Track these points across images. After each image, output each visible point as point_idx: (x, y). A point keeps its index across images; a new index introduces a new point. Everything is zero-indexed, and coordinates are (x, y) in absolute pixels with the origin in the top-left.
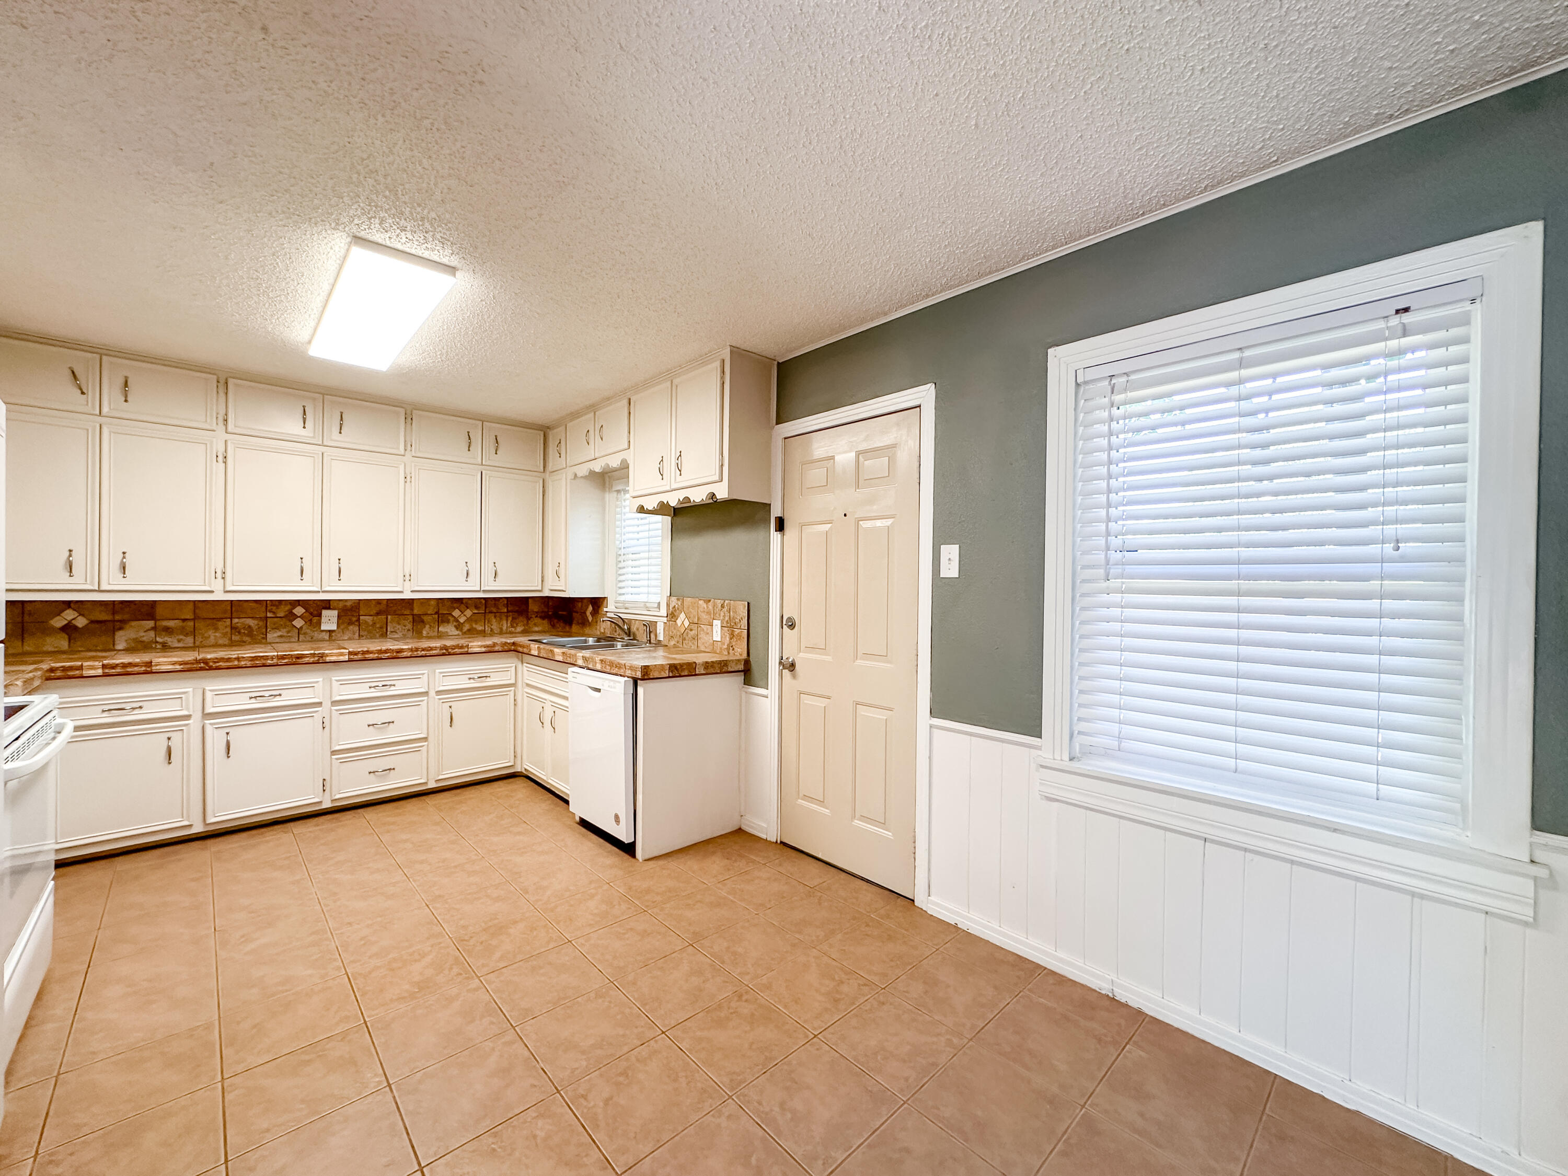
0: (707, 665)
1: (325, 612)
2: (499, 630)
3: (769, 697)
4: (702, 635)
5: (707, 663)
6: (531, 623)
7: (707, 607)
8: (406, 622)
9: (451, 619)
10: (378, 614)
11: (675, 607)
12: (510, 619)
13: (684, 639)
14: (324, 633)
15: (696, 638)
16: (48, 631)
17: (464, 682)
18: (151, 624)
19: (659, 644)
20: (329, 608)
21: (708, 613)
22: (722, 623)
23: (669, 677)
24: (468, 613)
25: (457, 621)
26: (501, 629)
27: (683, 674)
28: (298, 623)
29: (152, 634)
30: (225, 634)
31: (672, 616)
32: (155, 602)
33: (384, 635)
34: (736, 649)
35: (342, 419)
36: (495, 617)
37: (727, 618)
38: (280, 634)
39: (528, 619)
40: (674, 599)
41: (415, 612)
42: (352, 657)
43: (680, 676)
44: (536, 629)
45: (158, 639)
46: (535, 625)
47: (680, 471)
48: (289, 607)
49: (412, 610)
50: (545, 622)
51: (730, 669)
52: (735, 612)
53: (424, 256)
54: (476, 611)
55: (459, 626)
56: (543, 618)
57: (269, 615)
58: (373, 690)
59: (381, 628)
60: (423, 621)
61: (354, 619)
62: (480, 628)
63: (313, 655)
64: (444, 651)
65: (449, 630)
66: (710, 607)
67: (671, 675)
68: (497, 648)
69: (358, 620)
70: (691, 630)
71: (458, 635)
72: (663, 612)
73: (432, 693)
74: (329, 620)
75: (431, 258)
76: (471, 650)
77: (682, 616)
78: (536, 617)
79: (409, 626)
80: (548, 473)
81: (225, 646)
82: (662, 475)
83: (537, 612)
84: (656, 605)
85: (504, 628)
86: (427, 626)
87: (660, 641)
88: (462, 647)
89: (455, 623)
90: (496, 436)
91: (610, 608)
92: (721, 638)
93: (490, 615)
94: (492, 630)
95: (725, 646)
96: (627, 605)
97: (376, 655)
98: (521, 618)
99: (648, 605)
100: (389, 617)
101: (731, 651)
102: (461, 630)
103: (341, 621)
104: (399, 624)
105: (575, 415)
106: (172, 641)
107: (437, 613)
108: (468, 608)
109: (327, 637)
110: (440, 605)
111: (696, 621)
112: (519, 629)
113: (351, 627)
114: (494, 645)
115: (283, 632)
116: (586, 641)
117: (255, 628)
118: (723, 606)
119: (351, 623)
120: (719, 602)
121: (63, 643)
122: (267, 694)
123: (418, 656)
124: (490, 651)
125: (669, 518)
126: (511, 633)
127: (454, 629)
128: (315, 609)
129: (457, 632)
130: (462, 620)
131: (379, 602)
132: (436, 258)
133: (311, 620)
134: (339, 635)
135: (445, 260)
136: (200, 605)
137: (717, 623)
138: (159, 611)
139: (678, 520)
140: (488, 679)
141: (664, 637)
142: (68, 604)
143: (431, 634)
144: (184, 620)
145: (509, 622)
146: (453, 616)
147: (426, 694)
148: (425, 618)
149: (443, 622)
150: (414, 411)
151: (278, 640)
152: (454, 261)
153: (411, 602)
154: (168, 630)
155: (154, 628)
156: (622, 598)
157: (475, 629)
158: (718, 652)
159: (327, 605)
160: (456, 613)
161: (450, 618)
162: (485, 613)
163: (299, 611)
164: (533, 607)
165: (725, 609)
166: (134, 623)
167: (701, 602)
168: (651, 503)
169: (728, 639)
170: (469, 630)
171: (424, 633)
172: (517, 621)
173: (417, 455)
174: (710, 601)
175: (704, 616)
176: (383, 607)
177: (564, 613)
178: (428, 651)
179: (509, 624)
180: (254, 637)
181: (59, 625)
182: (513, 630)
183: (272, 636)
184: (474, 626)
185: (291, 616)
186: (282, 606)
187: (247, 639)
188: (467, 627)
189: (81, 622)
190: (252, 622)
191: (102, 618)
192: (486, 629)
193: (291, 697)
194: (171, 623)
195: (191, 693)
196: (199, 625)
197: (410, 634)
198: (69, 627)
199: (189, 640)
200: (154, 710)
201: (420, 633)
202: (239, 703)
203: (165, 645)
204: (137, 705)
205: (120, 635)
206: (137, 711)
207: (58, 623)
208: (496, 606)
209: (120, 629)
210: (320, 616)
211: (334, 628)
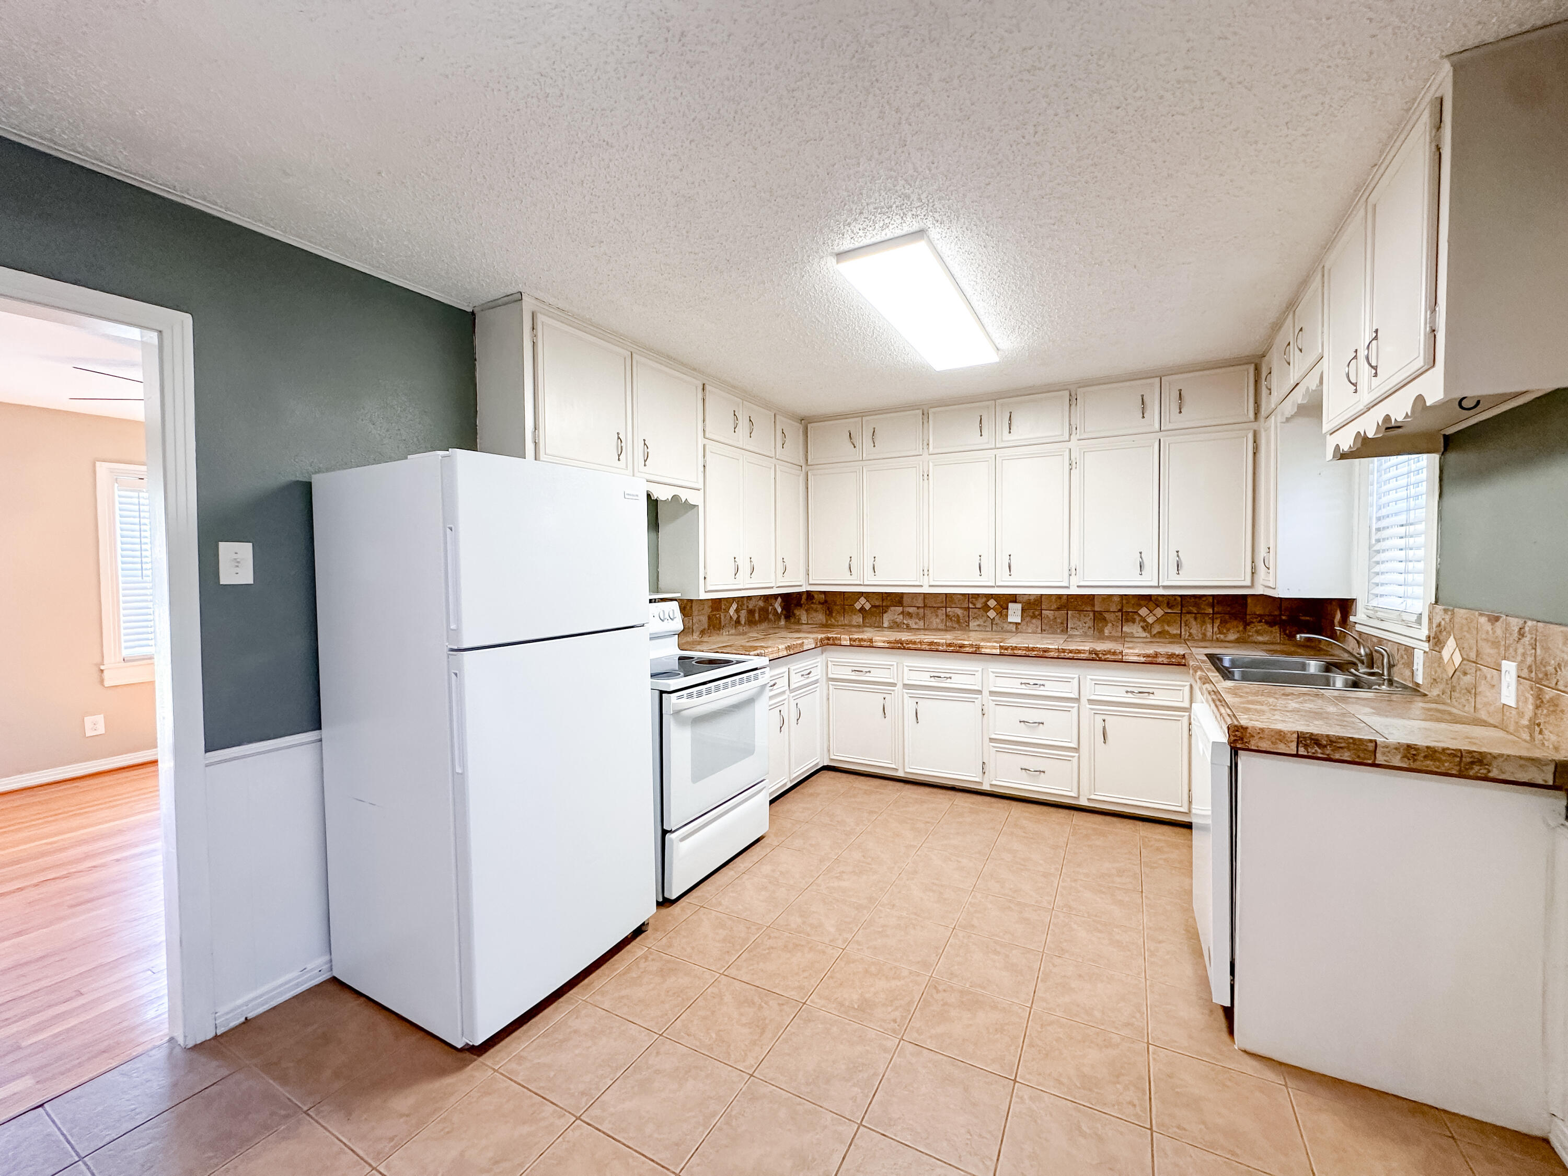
1: (1010, 605)
2: (1200, 636)
6: (1251, 630)
8: (1087, 619)
9: (1138, 619)
10: (1058, 609)
11: (1440, 624)
12: (1217, 623)
14: (1011, 625)
16: (853, 611)
17: (1119, 695)
18: (900, 609)
19: (1416, 688)
20: (1015, 602)
23: (1299, 755)
24: (1159, 612)
25: (1145, 621)
26: (1204, 635)
28: (992, 614)
29: (901, 617)
30: (942, 620)
32: (902, 593)
33: (1065, 630)
35: (1010, 419)
36: (1196, 619)
38: (978, 623)
39: (1246, 624)
41: (1096, 609)
42: (1002, 651)
43: (1330, 760)
44: (1260, 639)
45: (905, 622)
46: (1257, 632)
48: (984, 600)
49: (1093, 605)
50: (1276, 629)
54: (1170, 611)
55: (1147, 627)
56: (1271, 624)
57: (971, 606)
58: (1024, 686)
59: (1062, 623)
60: (1105, 619)
61: (1037, 613)
62: (1174, 631)
63: (969, 645)
64: (1094, 656)
65: (1134, 631)
67: (1302, 752)
69: (1041, 614)
71: (1146, 637)
72: (1424, 631)
73: (1084, 701)
74: (1015, 613)
78: (1260, 622)
79: (1090, 624)
80: (1262, 420)
81: (942, 630)
83: (1260, 615)
84: (1416, 618)
85: (1209, 634)
86: (1110, 625)
87: (1417, 684)
88: (1115, 654)
89: (1142, 624)
90: (1180, 390)
91: (1359, 617)
93: (1188, 616)
94: (1190, 635)
96: (1379, 614)
97: (1024, 652)
98: (1235, 623)
99: (1405, 616)
100: (1070, 612)
102: (1150, 632)
103: (1025, 614)
104: (1080, 621)
106: (911, 623)
107: (1121, 610)
108: (1158, 606)
109: (1014, 629)
110: (1124, 601)
112: (1232, 636)
113: (1034, 621)
114: (1156, 656)
115: (980, 622)
117: (961, 616)
119: (1034, 617)
121: (859, 620)
122: (943, 675)
123: (1067, 657)
124: (1151, 661)
126: (1220, 640)
127: (1140, 630)
128: (1004, 601)
129: (1144, 634)
130: (1150, 620)
131: (1059, 597)
133: (1001, 612)
134: (1024, 627)
136: (926, 596)
138: (906, 601)
140: (1151, 696)
141: (1424, 678)
142: (862, 594)
143: (1114, 634)
144: (918, 608)
145: (1216, 625)
146: (1140, 615)
147: (1075, 700)
148: (1106, 615)
149: (1127, 621)
150: (1079, 390)
151: (977, 628)
153: (1092, 597)
154: (910, 615)
155: (902, 613)
156: (1375, 602)
157: (1168, 633)
159: (1014, 598)
160: (1143, 611)
161: (1136, 617)
162: (1181, 613)
163: (992, 603)
164: (1251, 608)
166: (892, 608)
170: (1159, 633)
171: (1107, 632)
172: (1228, 625)
173: (1081, 438)
176: (1064, 600)
177: (1308, 618)
178: (1076, 653)
179: (1216, 629)
180: (961, 624)
181: (858, 608)
182: (1222, 636)
183: (973, 624)
184: (1167, 628)
185: (986, 608)
186: (980, 599)
187: (956, 626)
188: (1156, 629)
189: (868, 606)
190: (959, 612)
191: (877, 604)
192: (1183, 633)
193: (958, 681)
194: (911, 610)
195: (895, 666)
196: (928, 612)
197: (1091, 632)
198: (862, 610)
199: (921, 623)
200: (876, 675)
201: (1101, 631)
202: (924, 679)
203: (908, 626)
204: (867, 670)
205: (885, 615)
206: (868, 674)
207: (858, 606)
208: (1196, 605)
209: (886, 612)
210: (1008, 609)
211: (1019, 621)
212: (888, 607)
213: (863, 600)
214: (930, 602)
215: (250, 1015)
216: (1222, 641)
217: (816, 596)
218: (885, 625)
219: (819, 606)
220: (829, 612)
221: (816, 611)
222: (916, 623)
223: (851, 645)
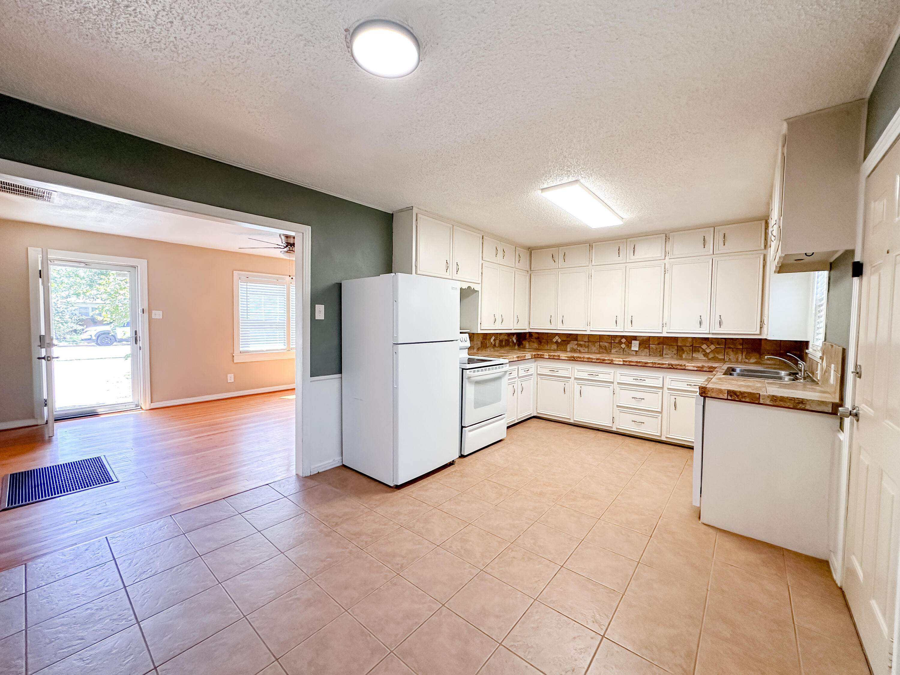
1: (633, 342)
2: (735, 360)
8: (674, 350)
9: (701, 350)
10: (659, 344)
14: (633, 352)
16: (552, 342)
17: (684, 386)
18: (576, 342)
20: (636, 340)
24: (713, 347)
25: (705, 351)
26: (737, 359)
28: (623, 346)
29: (576, 346)
30: (597, 348)
32: (577, 334)
33: (661, 355)
36: (733, 351)
39: (761, 355)
41: (679, 344)
42: (624, 363)
45: (578, 349)
48: (620, 338)
49: (677, 343)
54: (719, 346)
55: (706, 355)
57: (612, 341)
58: (635, 381)
59: (660, 351)
60: (683, 350)
61: (647, 346)
62: (721, 357)
63: (609, 360)
65: (699, 357)
69: (649, 347)
71: (705, 360)
73: (665, 389)
74: (635, 345)
79: (675, 352)
81: (598, 353)
85: (740, 359)
86: (685, 353)
89: (703, 353)
90: (724, 234)
91: (809, 350)
93: (729, 349)
94: (730, 358)
97: (652, 365)
98: (754, 354)
99: (820, 348)
100: (664, 346)
102: (707, 357)
103: (641, 346)
104: (669, 350)
106: (581, 349)
107: (692, 346)
108: (712, 344)
109: (635, 354)
110: (694, 341)
112: (752, 361)
113: (645, 350)
114: (703, 367)
115: (617, 349)
117: (607, 347)
119: (645, 348)
121: (554, 347)
122: (594, 374)
123: (657, 367)
126: (745, 363)
127: (702, 356)
128: (630, 339)
129: (704, 358)
130: (708, 351)
131: (659, 338)
133: (628, 345)
134: (640, 352)
136: (590, 336)
138: (579, 338)
143: (688, 358)
144: (585, 342)
145: (744, 354)
146: (702, 348)
147: (662, 388)
148: (684, 348)
149: (695, 351)
150: (671, 233)
151: (615, 353)
153: (676, 339)
154: (581, 345)
155: (577, 344)
157: (717, 357)
159: (635, 338)
160: (704, 347)
162: (725, 348)
163: (624, 340)
166: (572, 342)
170: (713, 358)
171: (684, 356)
172: (751, 355)
176: (661, 340)
178: (661, 365)
179: (744, 357)
180: (608, 351)
181: (555, 341)
182: (747, 361)
183: (613, 351)
184: (717, 355)
185: (620, 343)
186: (617, 338)
187: (605, 351)
188: (711, 356)
189: (559, 341)
190: (606, 344)
191: (564, 339)
192: (726, 358)
193: (601, 377)
194: (582, 343)
195: (571, 369)
196: (590, 344)
197: (675, 356)
198: (557, 342)
199: (587, 350)
200: (561, 373)
201: (681, 356)
202: (585, 375)
203: (579, 350)
204: (557, 370)
205: (568, 346)
206: (557, 372)
207: (554, 340)
208: (733, 344)
209: (569, 343)
210: (631, 343)
211: (637, 350)
212: (570, 341)
213: (557, 338)
214: (591, 339)
215: (320, 471)
216: (747, 363)
217: (533, 335)
218: (568, 350)
219: (535, 340)
220: (540, 342)
221: (534, 342)
222: (584, 350)
223: (549, 358)
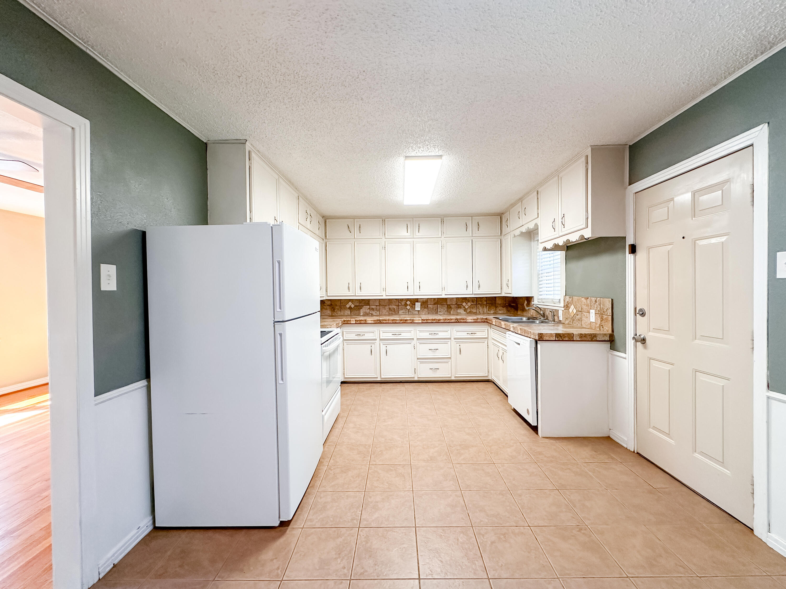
0: (581, 336)
1: (416, 303)
2: (482, 312)
3: (627, 358)
4: (584, 318)
5: (581, 334)
6: (498, 309)
7: (587, 302)
8: (445, 308)
10: (434, 304)
11: (568, 301)
12: (488, 307)
13: (573, 320)
15: (580, 320)
16: (345, 308)
17: (465, 335)
18: (368, 306)
19: (560, 322)
20: (418, 302)
21: (587, 305)
22: (595, 311)
23: (555, 340)
24: (469, 304)
25: (465, 307)
27: (565, 339)
28: (408, 307)
29: (369, 310)
30: (387, 311)
31: (567, 307)
32: (369, 299)
33: (437, 313)
34: (604, 327)
35: (419, 227)
36: (481, 306)
37: (598, 309)
38: (403, 311)
39: (496, 307)
40: (567, 297)
41: (448, 304)
42: (423, 321)
43: (563, 341)
44: (500, 312)
45: (371, 312)
46: (499, 310)
47: (564, 225)
48: (405, 301)
49: (447, 302)
50: (505, 309)
51: (598, 339)
52: (603, 305)
53: (429, 155)
54: (473, 303)
55: (465, 310)
56: (503, 307)
57: (400, 304)
58: (430, 335)
59: (436, 310)
60: (451, 307)
61: (426, 306)
63: (410, 320)
64: (457, 321)
65: (461, 311)
66: (589, 302)
67: (557, 339)
68: (479, 321)
69: (428, 306)
70: (578, 315)
71: (465, 314)
72: (562, 304)
73: (452, 339)
74: (418, 306)
75: (432, 155)
76: (467, 321)
77: (572, 307)
78: (500, 306)
79: (446, 309)
80: (501, 235)
81: (388, 315)
82: (554, 229)
83: (500, 304)
84: (558, 301)
85: (485, 311)
86: (453, 309)
87: (560, 321)
88: (464, 319)
89: (464, 309)
90: (478, 222)
91: (535, 302)
92: (595, 320)
93: (479, 305)
94: (479, 312)
95: (598, 325)
96: (543, 301)
97: (431, 321)
98: (493, 307)
99: (554, 301)
100: (438, 305)
101: (601, 329)
102: (466, 312)
103: (422, 307)
104: (442, 309)
105: (513, 205)
106: (374, 313)
107: (456, 304)
108: (469, 302)
109: (417, 313)
110: (457, 300)
111: (580, 310)
112: (492, 312)
113: (425, 309)
114: (477, 319)
116: (522, 319)
117: (395, 309)
118: (596, 301)
120: (593, 299)
121: (348, 312)
122: (397, 333)
123: (447, 322)
124: (475, 322)
125: (564, 252)
126: (488, 313)
127: (463, 311)
128: (413, 302)
129: (465, 313)
130: (466, 307)
131: (434, 299)
132: (434, 154)
133: (412, 306)
134: (421, 312)
135: (437, 154)
136: (381, 300)
137: (593, 312)
138: (371, 302)
139: (570, 252)
140: (475, 334)
141: (563, 319)
142: (350, 300)
143: (454, 312)
144: (377, 306)
145: (487, 308)
147: (450, 339)
148: (451, 306)
149: (459, 308)
150: (444, 218)
151: (402, 314)
152: (440, 153)
153: (446, 299)
154: (373, 309)
155: (369, 308)
156: (540, 297)
157: (473, 312)
158: (593, 328)
159: (417, 300)
160: (464, 304)
161: (462, 306)
162: (476, 304)
163: (408, 303)
164: (497, 301)
165: (597, 303)
166: (364, 306)
167: (583, 299)
168: (549, 245)
169: (599, 321)
170: (469, 312)
171: (452, 312)
172: (491, 308)
173: (445, 237)
174: (588, 298)
175: (584, 307)
176: (436, 300)
177: (512, 304)
178: (450, 320)
179: (487, 310)
180: (395, 312)
181: (348, 307)
182: (489, 312)
183: (401, 312)
184: (472, 310)
185: (406, 305)
186: (403, 301)
187: (393, 313)
188: (468, 311)
189: (353, 306)
190: (395, 307)
191: (357, 305)
192: (477, 312)
193: (404, 335)
194: (373, 307)
195: (376, 331)
196: (381, 307)
197: (446, 313)
198: (350, 308)
199: (378, 313)
200: (367, 336)
201: (450, 313)
202: (390, 336)
203: (372, 314)
204: (363, 334)
205: (361, 310)
206: (363, 336)
207: (348, 306)
208: (481, 301)
209: (362, 308)
210: (415, 305)
211: (420, 310)
212: (362, 306)
213: (350, 303)
214: (382, 303)
215: (116, 563)
216: (489, 314)
217: (326, 302)
218: (361, 314)
219: (328, 307)
220: (333, 309)
221: (326, 309)
222: (376, 313)
223: (356, 323)
